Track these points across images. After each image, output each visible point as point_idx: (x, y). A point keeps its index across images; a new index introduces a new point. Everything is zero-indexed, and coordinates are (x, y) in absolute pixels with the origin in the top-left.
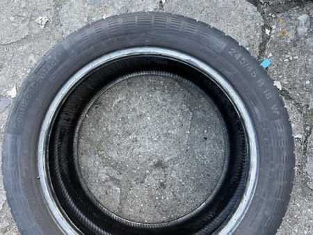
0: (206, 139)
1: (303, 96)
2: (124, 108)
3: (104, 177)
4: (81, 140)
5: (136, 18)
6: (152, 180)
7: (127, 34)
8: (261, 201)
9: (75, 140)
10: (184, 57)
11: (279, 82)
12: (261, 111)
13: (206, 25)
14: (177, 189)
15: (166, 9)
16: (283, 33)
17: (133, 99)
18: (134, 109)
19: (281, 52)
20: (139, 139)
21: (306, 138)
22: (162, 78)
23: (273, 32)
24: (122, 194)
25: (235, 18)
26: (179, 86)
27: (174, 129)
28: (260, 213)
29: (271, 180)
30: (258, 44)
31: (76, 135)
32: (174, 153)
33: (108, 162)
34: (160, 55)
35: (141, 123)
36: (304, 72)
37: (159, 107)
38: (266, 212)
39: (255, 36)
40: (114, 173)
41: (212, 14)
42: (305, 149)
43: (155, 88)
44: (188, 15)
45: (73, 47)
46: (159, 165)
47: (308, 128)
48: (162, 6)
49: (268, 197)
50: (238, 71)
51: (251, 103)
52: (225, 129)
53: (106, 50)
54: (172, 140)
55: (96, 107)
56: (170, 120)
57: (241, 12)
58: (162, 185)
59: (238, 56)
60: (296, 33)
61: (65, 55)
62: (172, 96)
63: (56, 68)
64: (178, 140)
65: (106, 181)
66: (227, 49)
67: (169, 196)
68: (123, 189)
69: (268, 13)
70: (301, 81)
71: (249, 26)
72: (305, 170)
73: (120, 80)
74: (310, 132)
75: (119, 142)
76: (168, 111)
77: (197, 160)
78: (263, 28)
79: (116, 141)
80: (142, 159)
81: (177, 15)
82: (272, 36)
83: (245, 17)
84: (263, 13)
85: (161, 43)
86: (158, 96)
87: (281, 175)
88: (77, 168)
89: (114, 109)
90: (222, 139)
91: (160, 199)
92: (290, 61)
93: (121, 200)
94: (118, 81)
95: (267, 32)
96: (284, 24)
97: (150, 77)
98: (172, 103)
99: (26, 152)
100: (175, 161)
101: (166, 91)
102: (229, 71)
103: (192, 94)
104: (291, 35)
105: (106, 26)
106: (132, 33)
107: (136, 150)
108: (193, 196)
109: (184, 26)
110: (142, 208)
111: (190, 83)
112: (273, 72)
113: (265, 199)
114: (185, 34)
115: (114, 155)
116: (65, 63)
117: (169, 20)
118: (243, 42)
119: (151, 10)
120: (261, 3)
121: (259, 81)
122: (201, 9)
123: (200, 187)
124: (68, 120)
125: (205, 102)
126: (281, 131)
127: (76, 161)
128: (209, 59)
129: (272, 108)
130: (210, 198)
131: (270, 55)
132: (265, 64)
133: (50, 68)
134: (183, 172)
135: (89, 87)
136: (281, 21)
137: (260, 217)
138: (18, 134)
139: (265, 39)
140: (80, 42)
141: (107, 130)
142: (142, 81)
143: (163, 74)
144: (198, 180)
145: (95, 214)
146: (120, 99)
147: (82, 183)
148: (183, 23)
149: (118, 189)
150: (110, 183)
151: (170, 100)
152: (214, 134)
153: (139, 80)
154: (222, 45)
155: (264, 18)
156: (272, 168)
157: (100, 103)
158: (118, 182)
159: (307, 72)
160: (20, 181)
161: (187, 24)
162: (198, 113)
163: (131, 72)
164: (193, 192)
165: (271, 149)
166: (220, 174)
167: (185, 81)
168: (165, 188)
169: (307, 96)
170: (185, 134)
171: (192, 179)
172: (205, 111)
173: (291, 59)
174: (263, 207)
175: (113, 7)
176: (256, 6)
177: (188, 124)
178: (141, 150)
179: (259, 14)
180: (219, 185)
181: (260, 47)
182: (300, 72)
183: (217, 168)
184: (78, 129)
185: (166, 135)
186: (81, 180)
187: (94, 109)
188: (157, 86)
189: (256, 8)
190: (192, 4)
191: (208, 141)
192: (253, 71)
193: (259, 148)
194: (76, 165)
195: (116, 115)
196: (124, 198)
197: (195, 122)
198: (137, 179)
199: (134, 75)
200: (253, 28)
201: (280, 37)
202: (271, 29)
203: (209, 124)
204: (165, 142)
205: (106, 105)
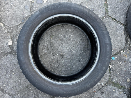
0: (80, 61)
1: (114, 75)
2: (68, 33)
3: (46, 45)
4: (49, 30)
5: (95, 16)
6: (57, 57)
7: (89, 17)
8: (80, 85)
9: (49, 29)
10: (96, 36)
11: (111, 66)
12: (100, 65)
13: (109, 34)
14: (60, 66)
15: (103, 20)
16: (125, 56)
17: (72, 33)
18: (70, 36)
19: (120, 60)
20: (63, 44)
21: (104, 86)
22: (84, 36)
23: (123, 53)
24: (46, 53)
25: (118, 40)
26: (86, 42)
27: (74, 51)
28: (77, 87)
29: (86, 83)
30: (116, 52)
31: (50, 28)
32: (68, 57)
33: (50, 42)
34: (91, 30)
35: (68, 41)
36: (120, 70)
37: (76, 42)
38: (78, 88)
39: (118, 49)
40: (49, 46)
41: (113, 33)
42: (101, 88)
43: (80, 36)
44: (107, 27)
45: (74, 7)
46: (62, 56)
47: (107, 84)
48: (103, 18)
49: (82, 85)
50: (105, 51)
51: (100, 61)
52: (87, 63)
53: (80, 16)
54: (71, 53)
55: (61, 26)
56: (76, 48)
57: (121, 40)
58: (58, 61)
59: (108, 48)
60: (128, 59)
61: (70, 7)
62: (82, 43)
63: (65, 8)
64: (73, 55)
65: (46, 46)
66: (107, 44)
67: (57, 65)
68: (47, 52)
69: (127, 47)
70: (117, 71)
71: (119, 45)
72: (95, 93)
73: (74, 26)
74: (106, 86)
75: (58, 40)
76: (77, 45)
77: (72, 64)
78: (122, 49)
79: (58, 39)
80: (59, 50)
81: (104, 25)
82: (122, 54)
83: (120, 42)
84: (126, 46)
85: (94, 27)
86: (79, 39)
87: (90, 84)
88: (42, 36)
89: (65, 31)
90: (83, 65)
91: (54, 64)
92: (120, 64)
93: (44, 54)
94: (73, 25)
95: (122, 51)
96: (128, 54)
97: (82, 32)
98: (80, 44)
99: (39, 20)
100: (67, 58)
101: (82, 40)
102: (103, 49)
103: (88, 47)
104: (127, 58)
105: (86, 10)
106: (90, 18)
107: (60, 47)
108: (62, 71)
109: (104, 29)
110: (47, 61)
111: (90, 44)
112: (113, 62)
113: (81, 85)
114: (102, 31)
115: (54, 42)
116: (68, 9)
117: (101, 24)
118: (113, 48)
119: (99, 17)
120: (128, 43)
121: (107, 58)
122: (112, 29)
123: (66, 71)
124: (51, 22)
125: (89, 52)
126: (100, 74)
127: (44, 34)
128: (101, 42)
129: (104, 67)
130: (66, 76)
131: (117, 58)
132: (113, 58)
133: (64, 7)
134: (66, 63)
135: (65, 19)
136: (128, 52)
137: (75, 88)
138: (41, 14)
139: (120, 52)
140: (77, 8)
141: (58, 34)
142: (79, 31)
143: (86, 35)
144: (68, 69)
145: (34, 51)
146: (69, 30)
147: (40, 41)
148: (104, 28)
149: (46, 51)
150: (46, 48)
151: (81, 43)
152: (83, 62)
153: (79, 30)
154: (108, 42)
155: (125, 47)
156: (90, 80)
157: (63, 26)
158: (48, 49)
159: (121, 71)
160: (31, 25)
161: (105, 29)
162: (84, 53)
163: (79, 26)
164: (63, 70)
165: (94, 76)
166: (74, 73)
167: (89, 42)
168: (57, 62)
169: (115, 77)
170: (76, 55)
171: (66, 67)
172: (86, 54)
173: (121, 64)
174: (78, 87)
175: (91, 6)
176: (126, 42)
177: (79, 53)
178: (61, 48)
179: (124, 45)
180: (71, 75)
181: (116, 53)
182: (119, 69)
183: (75, 71)
184: (52, 27)
185: (71, 50)
186: (40, 40)
187: (60, 26)
188: (81, 36)
189: (125, 43)
190: (111, 26)
191: (79, 62)
192: (108, 55)
193: (91, 73)
194: (43, 35)
195: (64, 33)
196: (45, 54)
197: (81, 54)
198: (53, 54)
199: (79, 28)
200: (119, 47)
201: (124, 56)
202: (123, 52)
203: (84, 58)
204: (69, 52)
205: (64, 28)
